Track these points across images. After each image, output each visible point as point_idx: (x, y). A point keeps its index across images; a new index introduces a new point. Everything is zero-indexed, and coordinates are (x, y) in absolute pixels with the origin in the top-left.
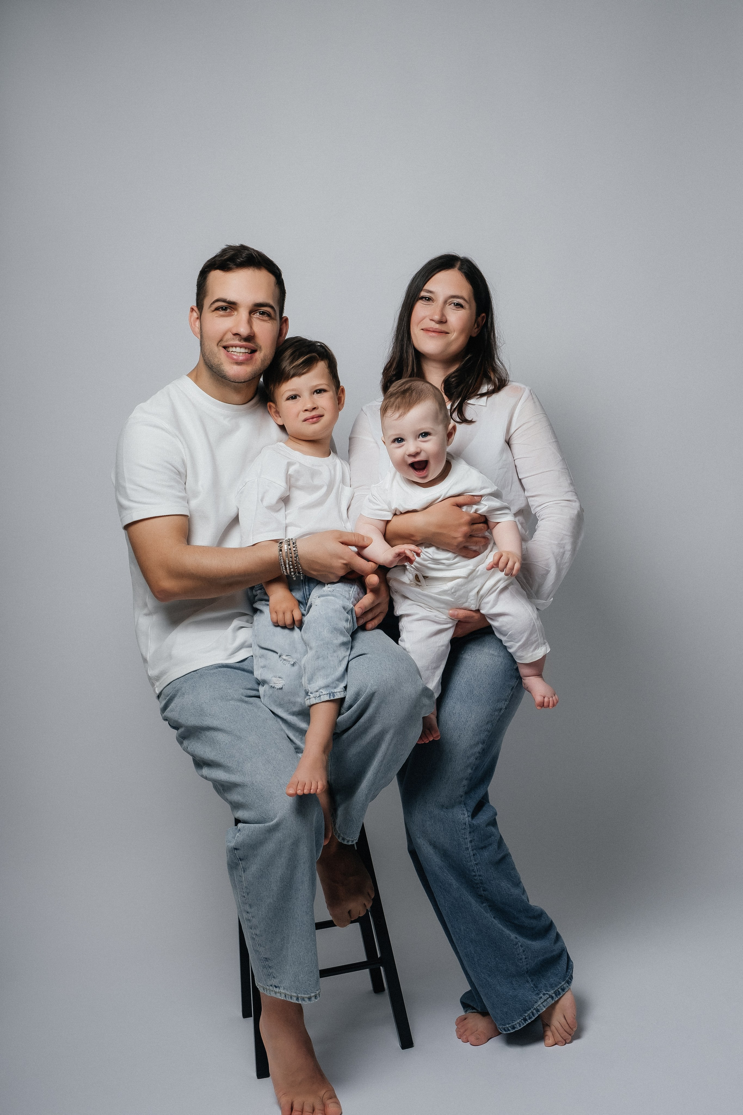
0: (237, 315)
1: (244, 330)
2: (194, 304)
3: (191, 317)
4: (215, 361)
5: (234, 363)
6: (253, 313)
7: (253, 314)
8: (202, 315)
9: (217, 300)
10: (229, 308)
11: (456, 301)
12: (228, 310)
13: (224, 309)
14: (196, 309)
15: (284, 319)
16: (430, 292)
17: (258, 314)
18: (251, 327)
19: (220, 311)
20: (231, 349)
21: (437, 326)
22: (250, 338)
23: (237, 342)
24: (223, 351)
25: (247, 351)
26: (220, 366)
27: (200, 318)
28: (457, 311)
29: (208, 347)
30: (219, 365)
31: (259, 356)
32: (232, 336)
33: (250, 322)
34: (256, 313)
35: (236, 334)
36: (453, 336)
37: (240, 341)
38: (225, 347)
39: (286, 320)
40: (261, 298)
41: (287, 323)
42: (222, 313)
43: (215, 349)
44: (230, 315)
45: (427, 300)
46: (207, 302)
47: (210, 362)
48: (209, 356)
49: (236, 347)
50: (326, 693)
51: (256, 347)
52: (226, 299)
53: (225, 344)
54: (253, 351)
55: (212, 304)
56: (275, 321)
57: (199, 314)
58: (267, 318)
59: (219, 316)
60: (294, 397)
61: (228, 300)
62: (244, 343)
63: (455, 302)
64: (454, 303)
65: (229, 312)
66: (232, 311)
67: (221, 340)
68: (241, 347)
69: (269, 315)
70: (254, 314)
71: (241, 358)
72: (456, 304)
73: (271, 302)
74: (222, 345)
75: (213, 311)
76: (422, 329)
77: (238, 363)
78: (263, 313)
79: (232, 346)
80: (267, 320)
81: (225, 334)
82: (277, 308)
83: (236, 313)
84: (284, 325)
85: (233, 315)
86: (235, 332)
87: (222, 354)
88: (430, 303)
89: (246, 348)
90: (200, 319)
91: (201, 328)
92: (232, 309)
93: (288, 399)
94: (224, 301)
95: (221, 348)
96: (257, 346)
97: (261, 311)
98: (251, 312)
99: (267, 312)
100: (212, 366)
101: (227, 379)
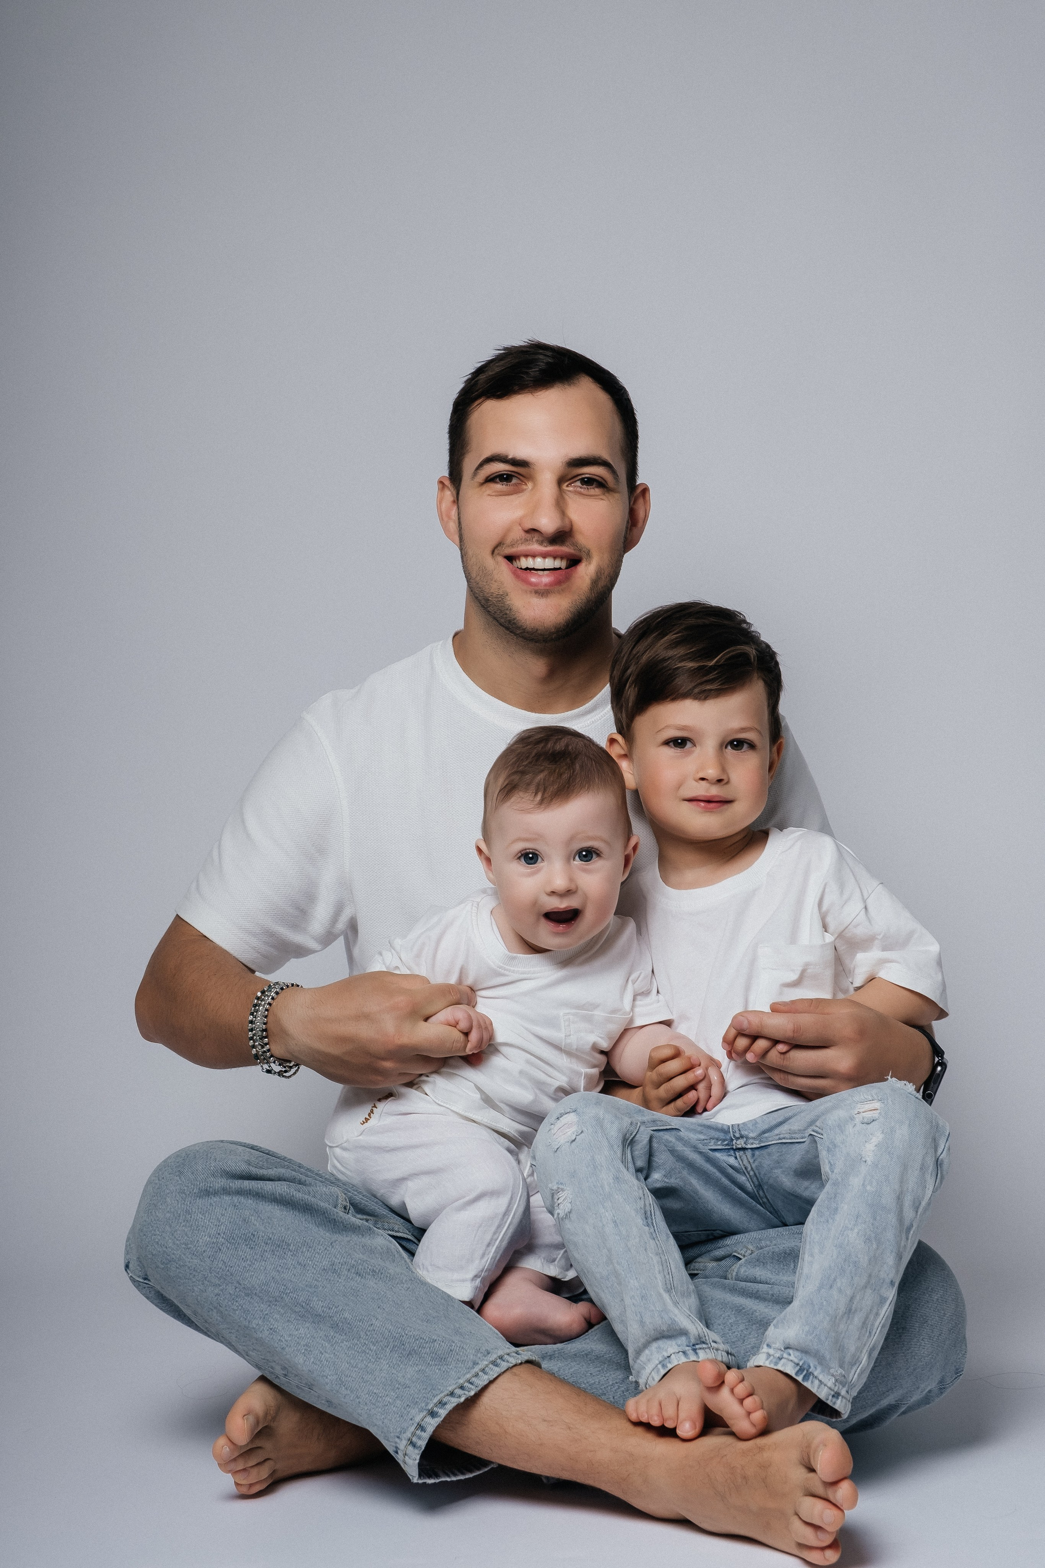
0: (532, 489)
1: (548, 523)
2: (446, 473)
3: (440, 501)
4: (493, 589)
5: (531, 592)
6: (567, 482)
7: (566, 484)
8: (460, 492)
9: (491, 460)
10: (516, 477)
12: (514, 481)
13: (504, 477)
14: (447, 483)
15: (639, 490)
17: (578, 484)
18: (563, 514)
19: (497, 482)
20: (525, 563)
22: (562, 536)
23: (536, 547)
24: (504, 565)
25: (558, 563)
26: (502, 599)
27: (457, 501)
29: (475, 560)
30: (502, 597)
31: (583, 571)
32: (523, 534)
33: (560, 505)
34: (573, 483)
35: (531, 531)
37: (541, 543)
38: (511, 558)
39: (645, 491)
40: (581, 447)
41: (647, 498)
42: (499, 487)
43: (489, 562)
44: (517, 491)
46: (469, 464)
47: (483, 591)
48: (478, 578)
49: (534, 556)
50: (796, 1361)
51: (577, 553)
52: (507, 456)
53: (509, 551)
54: (574, 562)
55: (479, 468)
56: (617, 495)
57: (455, 493)
58: (597, 489)
59: (494, 494)
60: (679, 742)
61: (510, 457)
62: (550, 548)
65: (516, 485)
66: (522, 481)
67: (499, 544)
68: (544, 556)
69: (601, 484)
70: (570, 484)
71: (548, 579)
73: (606, 456)
74: (502, 553)
75: (482, 484)
77: (542, 592)
78: (589, 482)
79: (526, 556)
80: (596, 496)
81: (508, 532)
82: (621, 470)
83: (530, 485)
84: (641, 501)
85: (523, 491)
86: (529, 526)
87: (502, 572)
89: (555, 558)
90: (458, 503)
91: (459, 519)
92: (521, 477)
93: (667, 743)
94: (504, 459)
95: (500, 559)
96: (580, 550)
97: (583, 476)
98: (561, 481)
99: (597, 478)
100: (487, 600)
101: (519, 628)
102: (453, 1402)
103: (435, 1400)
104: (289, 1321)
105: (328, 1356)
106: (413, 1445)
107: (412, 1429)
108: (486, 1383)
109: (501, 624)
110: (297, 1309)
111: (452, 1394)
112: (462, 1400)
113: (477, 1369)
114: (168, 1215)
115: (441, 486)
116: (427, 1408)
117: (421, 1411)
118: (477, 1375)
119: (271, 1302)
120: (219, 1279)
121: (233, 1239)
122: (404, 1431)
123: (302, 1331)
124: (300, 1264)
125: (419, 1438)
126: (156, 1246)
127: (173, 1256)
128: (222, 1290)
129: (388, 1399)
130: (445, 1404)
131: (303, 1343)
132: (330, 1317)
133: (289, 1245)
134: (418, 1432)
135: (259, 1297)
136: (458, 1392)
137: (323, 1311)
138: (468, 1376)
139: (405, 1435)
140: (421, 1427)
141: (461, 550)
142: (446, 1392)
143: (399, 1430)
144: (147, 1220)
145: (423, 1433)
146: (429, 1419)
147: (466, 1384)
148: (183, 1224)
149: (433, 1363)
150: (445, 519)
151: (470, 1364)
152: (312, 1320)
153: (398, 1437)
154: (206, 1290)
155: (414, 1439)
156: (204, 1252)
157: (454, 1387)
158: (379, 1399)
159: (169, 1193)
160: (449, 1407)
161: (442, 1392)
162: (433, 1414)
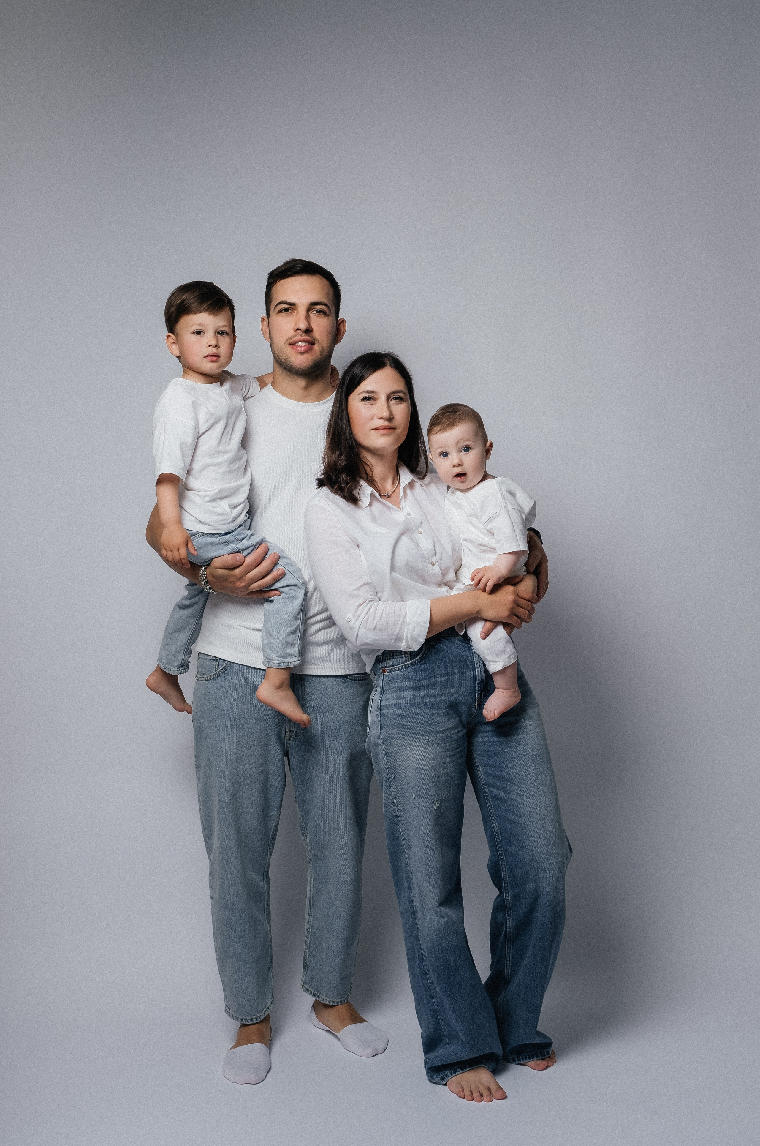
0: (296, 314)
1: (303, 325)
2: (264, 312)
3: (262, 326)
4: (282, 357)
5: (298, 355)
6: (311, 311)
8: (270, 319)
9: (280, 304)
11: (396, 395)
12: (290, 311)
15: (340, 320)
16: (371, 392)
17: (315, 311)
18: (309, 323)
19: (283, 313)
21: (387, 423)
22: (308, 332)
23: (299, 337)
24: (290, 347)
25: (307, 344)
28: (399, 405)
29: (276, 348)
30: (286, 360)
31: (316, 347)
33: (308, 318)
35: (297, 331)
36: (399, 431)
37: (301, 336)
39: (343, 321)
40: (315, 298)
41: (344, 324)
43: (282, 347)
44: (291, 315)
45: (367, 400)
47: (279, 358)
48: (277, 354)
52: (287, 302)
54: (312, 343)
55: (275, 307)
56: (330, 318)
58: (322, 315)
59: (282, 317)
62: (305, 338)
64: (393, 398)
65: (290, 313)
68: (302, 340)
69: (324, 313)
71: (303, 349)
73: (326, 302)
74: (288, 343)
75: (278, 314)
76: (372, 430)
77: (302, 354)
78: (319, 311)
80: (322, 317)
82: (333, 309)
83: (295, 312)
84: (341, 324)
85: (293, 315)
86: (296, 328)
87: (289, 350)
88: (373, 402)
89: (306, 341)
90: (269, 324)
91: (270, 332)
92: (293, 310)
93: (193, 333)
95: (288, 346)
96: (313, 340)
97: (317, 309)
98: (308, 310)
99: (322, 310)
100: (281, 361)
101: (293, 369)
109: (287, 370)
115: (262, 320)
141: (271, 343)
150: (265, 333)
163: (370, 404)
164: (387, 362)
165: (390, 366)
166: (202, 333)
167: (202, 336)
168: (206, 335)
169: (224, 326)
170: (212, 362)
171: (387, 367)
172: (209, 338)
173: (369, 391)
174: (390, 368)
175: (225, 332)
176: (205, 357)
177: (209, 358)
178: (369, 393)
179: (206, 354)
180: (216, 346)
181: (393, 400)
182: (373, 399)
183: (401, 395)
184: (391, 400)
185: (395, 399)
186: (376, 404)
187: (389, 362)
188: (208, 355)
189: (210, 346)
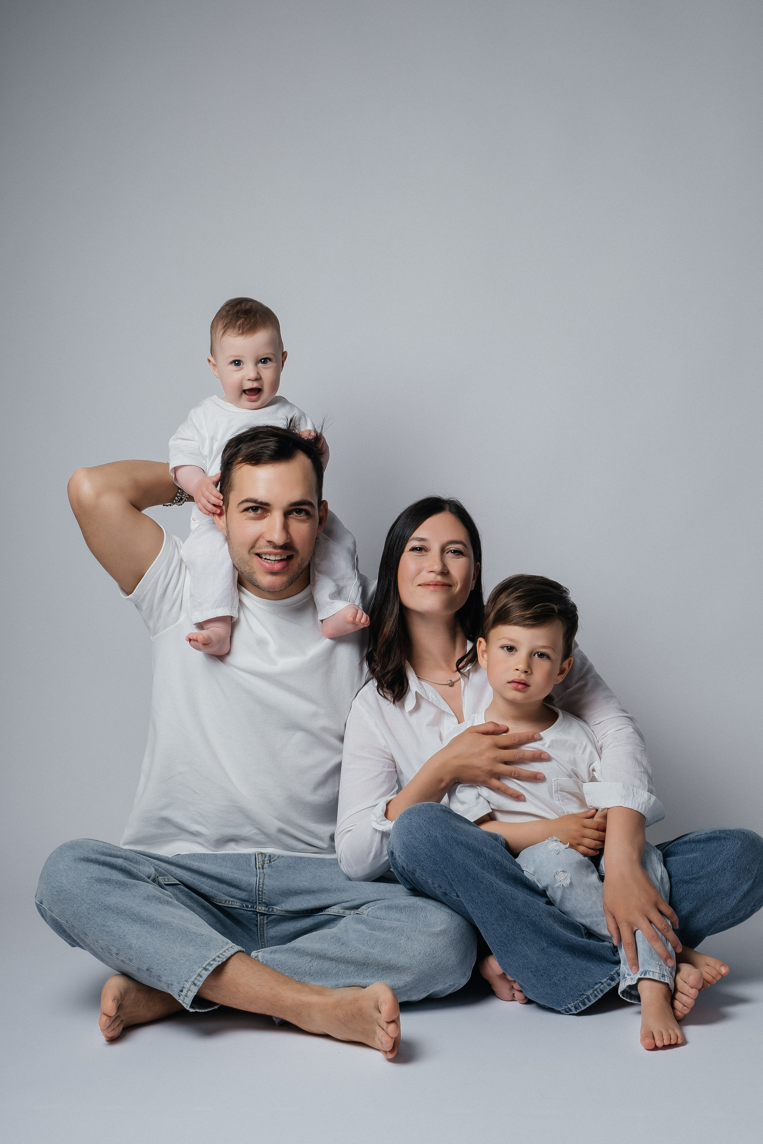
0: (269, 517)
4: (247, 569)
5: (268, 572)
6: (289, 514)
9: (247, 501)
10: (260, 509)
11: (453, 547)
12: (260, 512)
13: (255, 509)
16: (422, 540)
17: (295, 515)
19: (250, 512)
20: (264, 557)
21: (439, 578)
22: (287, 545)
23: (270, 550)
24: (255, 559)
25: (282, 559)
26: (252, 575)
28: (457, 559)
29: (239, 554)
31: (296, 563)
32: (265, 543)
33: (286, 527)
34: (292, 514)
35: (269, 542)
36: (457, 588)
37: (274, 548)
38: (258, 555)
40: (296, 494)
42: (251, 514)
43: (247, 556)
44: (261, 518)
45: (419, 550)
46: (235, 502)
47: (243, 570)
48: (240, 563)
49: (270, 555)
52: (257, 500)
53: (258, 551)
54: (290, 558)
55: (239, 504)
56: (313, 519)
58: (304, 517)
59: (248, 517)
60: (509, 648)
61: (259, 501)
62: (279, 551)
63: (452, 549)
64: (451, 551)
65: (260, 514)
66: (264, 513)
67: (253, 547)
68: (275, 555)
69: (307, 513)
71: (277, 567)
72: (453, 551)
74: (254, 552)
75: (241, 512)
76: (419, 585)
77: (275, 572)
78: (302, 513)
79: (266, 554)
80: (305, 521)
81: (257, 541)
83: (268, 515)
85: (264, 518)
86: (268, 539)
87: (255, 562)
88: (424, 553)
89: (281, 556)
92: (264, 511)
93: (502, 647)
94: (255, 501)
95: (253, 555)
96: (295, 551)
98: (285, 513)
102: (215, 964)
103: (207, 963)
104: (127, 923)
105: (149, 940)
106: (195, 984)
107: (195, 976)
108: (230, 955)
110: (132, 917)
111: (214, 960)
112: (220, 963)
113: (224, 949)
114: (65, 867)
116: (202, 966)
117: (199, 967)
118: (225, 952)
119: (118, 913)
120: (91, 900)
121: (100, 880)
122: (190, 977)
123: (134, 928)
124: (132, 895)
125: (199, 981)
126: (56, 883)
127: (65, 888)
128: (91, 906)
129: (182, 961)
130: (212, 965)
131: (135, 934)
132: (151, 921)
133: (128, 885)
134: (198, 978)
135: (112, 910)
136: (218, 959)
137: (147, 918)
138: (221, 952)
139: (191, 980)
140: (200, 975)
142: (211, 959)
143: (188, 977)
144: (53, 869)
145: (201, 978)
146: (204, 972)
147: (221, 956)
148: (73, 872)
149: (203, 945)
151: (221, 947)
152: (140, 923)
153: (186, 981)
154: (81, 906)
155: (196, 982)
156: (84, 886)
157: (215, 956)
158: (178, 961)
159: (66, 856)
160: (214, 966)
161: (209, 959)
162: (205, 969)
163: (421, 555)
164: (447, 507)
165: (451, 511)
166: (514, 650)
167: (513, 655)
168: (518, 653)
169: (544, 647)
170: (517, 690)
171: (446, 512)
172: (519, 659)
173: (419, 538)
174: (449, 512)
175: (546, 655)
176: (509, 683)
177: (515, 685)
178: (419, 541)
179: (511, 679)
180: (526, 672)
181: (450, 552)
182: (424, 549)
183: (459, 547)
184: (448, 553)
185: (453, 553)
186: (427, 555)
187: (450, 507)
188: (513, 680)
189: (517, 670)
